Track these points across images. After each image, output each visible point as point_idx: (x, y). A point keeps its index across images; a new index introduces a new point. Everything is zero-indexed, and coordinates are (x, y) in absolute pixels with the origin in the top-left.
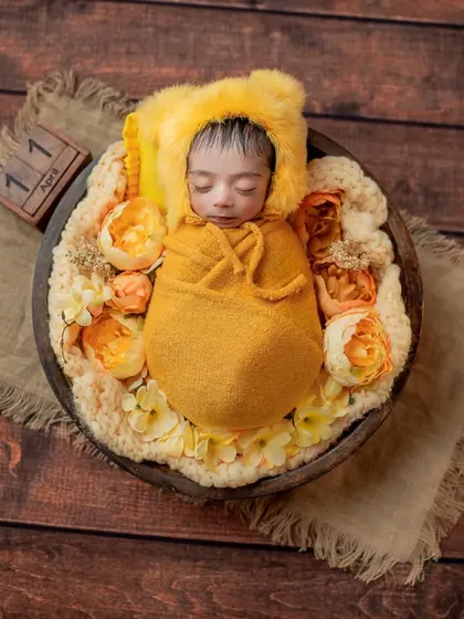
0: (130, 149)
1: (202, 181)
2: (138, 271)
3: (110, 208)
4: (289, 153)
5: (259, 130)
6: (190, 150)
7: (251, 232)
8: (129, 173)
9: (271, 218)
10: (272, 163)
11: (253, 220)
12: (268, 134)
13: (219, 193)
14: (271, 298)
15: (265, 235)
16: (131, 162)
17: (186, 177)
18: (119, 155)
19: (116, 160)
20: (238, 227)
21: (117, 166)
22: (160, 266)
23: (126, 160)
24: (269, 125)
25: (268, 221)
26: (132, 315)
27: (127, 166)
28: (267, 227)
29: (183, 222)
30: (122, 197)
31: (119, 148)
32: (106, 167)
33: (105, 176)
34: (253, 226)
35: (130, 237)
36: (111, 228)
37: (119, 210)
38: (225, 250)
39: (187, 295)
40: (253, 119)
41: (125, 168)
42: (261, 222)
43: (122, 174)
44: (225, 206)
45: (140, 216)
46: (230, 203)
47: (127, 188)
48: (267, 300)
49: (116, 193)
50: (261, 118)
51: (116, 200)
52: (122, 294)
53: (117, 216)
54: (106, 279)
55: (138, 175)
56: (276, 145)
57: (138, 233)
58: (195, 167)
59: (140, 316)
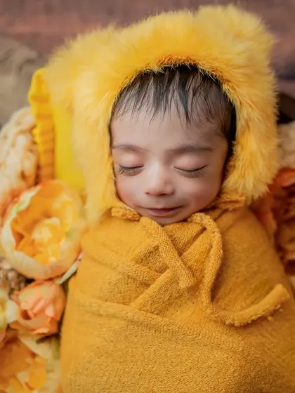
0: (40, 116)
1: (129, 159)
2: (50, 279)
3: (14, 196)
4: (255, 115)
5: (212, 82)
6: (113, 113)
7: (204, 229)
8: (40, 148)
9: (230, 207)
10: (230, 131)
11: (205, 210)
12: (225, 87)
13: (153, 175)
14: (237, 323)
15: (223, 234)
16: (43, 134)
17: (111, 154)
18: (25, 126)
19: (22, 132)
20: (185, 220)
21: (23, 141)
22: (75, 274)
23: (36, 131)
24: (226, 76)
25: (226, 211)
26: (45, 338)
27: (38, 139)
28: (227, 219)
29: (108, 214)
30: (32, 180)
31: (25, 116)
32: (9, 141)
33: (8, 154)
34: (207, 220)
35: (42, 234)
36: (16, 221)
37: (27, 197)
38: (167, 255)
39: (113, 321)
40: (205, 65)
41: (34, 143)
42: (217, 213)
43: (31, 151)
44: (162, 195)
45: (56, 205)
46: (168, 190)
47: (38, 167)
48: (232, 326)
49: (23, 176)
50: (216, 64)
51: (22, 184)
52: (31, 314)
53: (23, 207)
54: (11, 292)
55: (52, 151)
56: (237, 104)
57: (53, 228)
58: (120, 139)
59: (53, 337)
